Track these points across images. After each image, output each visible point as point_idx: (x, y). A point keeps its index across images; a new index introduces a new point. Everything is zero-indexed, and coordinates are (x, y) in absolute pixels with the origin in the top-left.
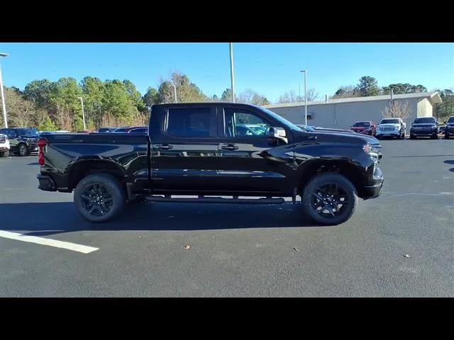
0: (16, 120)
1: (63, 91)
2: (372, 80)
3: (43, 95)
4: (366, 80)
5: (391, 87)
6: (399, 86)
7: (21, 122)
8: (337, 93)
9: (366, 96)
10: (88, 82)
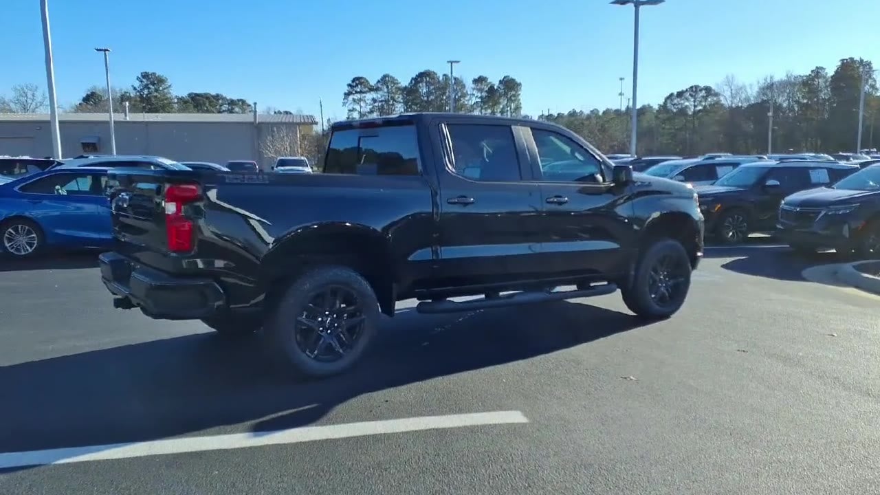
2: (161, 81)
4: (152, 81)
5: (193, 99)
6: (206, 97)
8: (87, 99)
9: (150, 111)
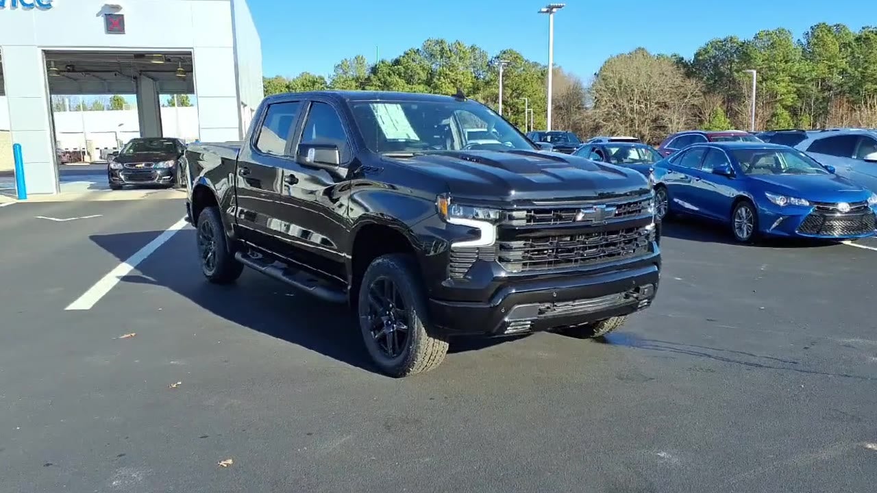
0: (667, 114)
1: (759, 58)
3: (722, 69)
7: (674, 117)
10: (818, 34)
